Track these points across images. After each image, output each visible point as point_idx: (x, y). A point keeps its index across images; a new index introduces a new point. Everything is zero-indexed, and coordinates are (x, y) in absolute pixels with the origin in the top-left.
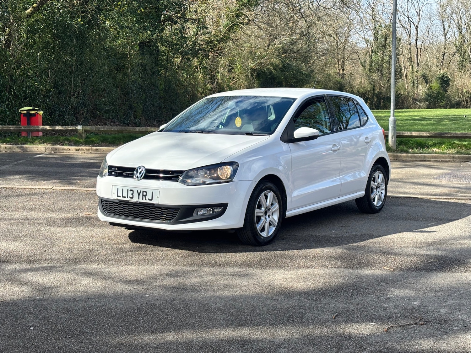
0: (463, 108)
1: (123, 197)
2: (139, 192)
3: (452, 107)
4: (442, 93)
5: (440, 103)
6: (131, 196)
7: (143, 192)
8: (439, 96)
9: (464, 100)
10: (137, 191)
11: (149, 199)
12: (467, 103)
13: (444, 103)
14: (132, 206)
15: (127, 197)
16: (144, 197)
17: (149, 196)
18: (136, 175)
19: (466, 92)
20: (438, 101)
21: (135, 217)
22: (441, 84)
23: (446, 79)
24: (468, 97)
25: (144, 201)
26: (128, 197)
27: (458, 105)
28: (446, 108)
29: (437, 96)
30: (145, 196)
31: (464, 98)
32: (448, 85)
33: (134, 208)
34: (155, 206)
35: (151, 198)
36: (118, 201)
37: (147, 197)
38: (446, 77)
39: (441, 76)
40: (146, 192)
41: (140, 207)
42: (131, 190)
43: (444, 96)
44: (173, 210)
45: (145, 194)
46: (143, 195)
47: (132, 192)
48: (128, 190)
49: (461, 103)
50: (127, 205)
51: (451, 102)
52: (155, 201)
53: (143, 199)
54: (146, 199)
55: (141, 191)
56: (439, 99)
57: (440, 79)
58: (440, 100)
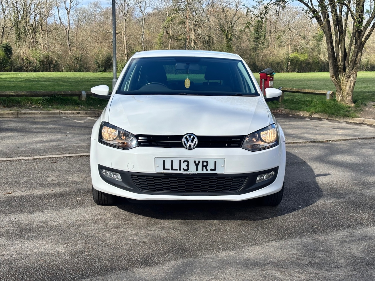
0: (24, 71)
1: (172, 169)
2: (197, 163)
3: (15, 71)
4: (6, 59)
5: (5, 68)
6: (186, 168)
7: (203, 162)
8: (4, 62)
9: (25, 65)
10: (195, 162)
11: (211, 170)
12: (27, 68)
13: (9, 67)
14: (184, 179)
15: (178, 169)
16: (204, 168)
17: (211, 166)
18: (188, 145)
19: (26, 59)
20: (4, 66)
21: (186, 191)
22: (6, 52)
23: (9, 48)
24: (28, 63)
25: (205, 172)
26: (180, 170)
27: (20, 69)
28: (11, 72)
29: (2, 62)
30: (206, 166)
31: (25, 64)
32: (11, 53)
33: (186, 181)
34: (218, 176)
35: (213, 168)
36: (163, 175)
37: (208, 168)
38: (9, 46)
39: (5, 45)
40: (207, 162)
41: (195, 180)
42: (184, 162)
43: (8, 62)
44: (239, 179)
45: (205, 164)
46: (203, 166)
47: (186, 163)
48: (180, 161)
49: (22, 68)
50: (176, 178)
51: (14, 66)
52: (219, 171)
53: (203, 170)
54: (207, 170)
55: (199, 162)
56: (4, 64)
57: (4, 48)
58: (6, 65)
